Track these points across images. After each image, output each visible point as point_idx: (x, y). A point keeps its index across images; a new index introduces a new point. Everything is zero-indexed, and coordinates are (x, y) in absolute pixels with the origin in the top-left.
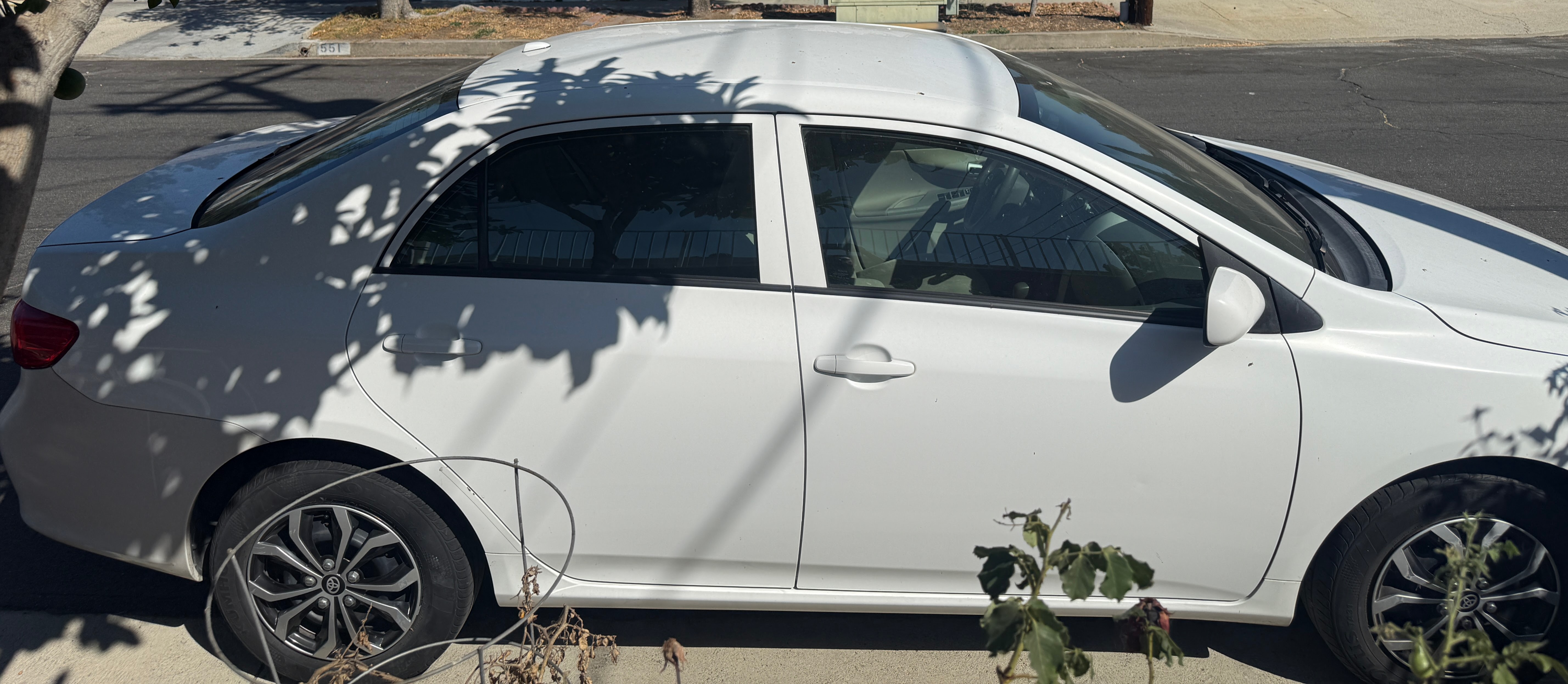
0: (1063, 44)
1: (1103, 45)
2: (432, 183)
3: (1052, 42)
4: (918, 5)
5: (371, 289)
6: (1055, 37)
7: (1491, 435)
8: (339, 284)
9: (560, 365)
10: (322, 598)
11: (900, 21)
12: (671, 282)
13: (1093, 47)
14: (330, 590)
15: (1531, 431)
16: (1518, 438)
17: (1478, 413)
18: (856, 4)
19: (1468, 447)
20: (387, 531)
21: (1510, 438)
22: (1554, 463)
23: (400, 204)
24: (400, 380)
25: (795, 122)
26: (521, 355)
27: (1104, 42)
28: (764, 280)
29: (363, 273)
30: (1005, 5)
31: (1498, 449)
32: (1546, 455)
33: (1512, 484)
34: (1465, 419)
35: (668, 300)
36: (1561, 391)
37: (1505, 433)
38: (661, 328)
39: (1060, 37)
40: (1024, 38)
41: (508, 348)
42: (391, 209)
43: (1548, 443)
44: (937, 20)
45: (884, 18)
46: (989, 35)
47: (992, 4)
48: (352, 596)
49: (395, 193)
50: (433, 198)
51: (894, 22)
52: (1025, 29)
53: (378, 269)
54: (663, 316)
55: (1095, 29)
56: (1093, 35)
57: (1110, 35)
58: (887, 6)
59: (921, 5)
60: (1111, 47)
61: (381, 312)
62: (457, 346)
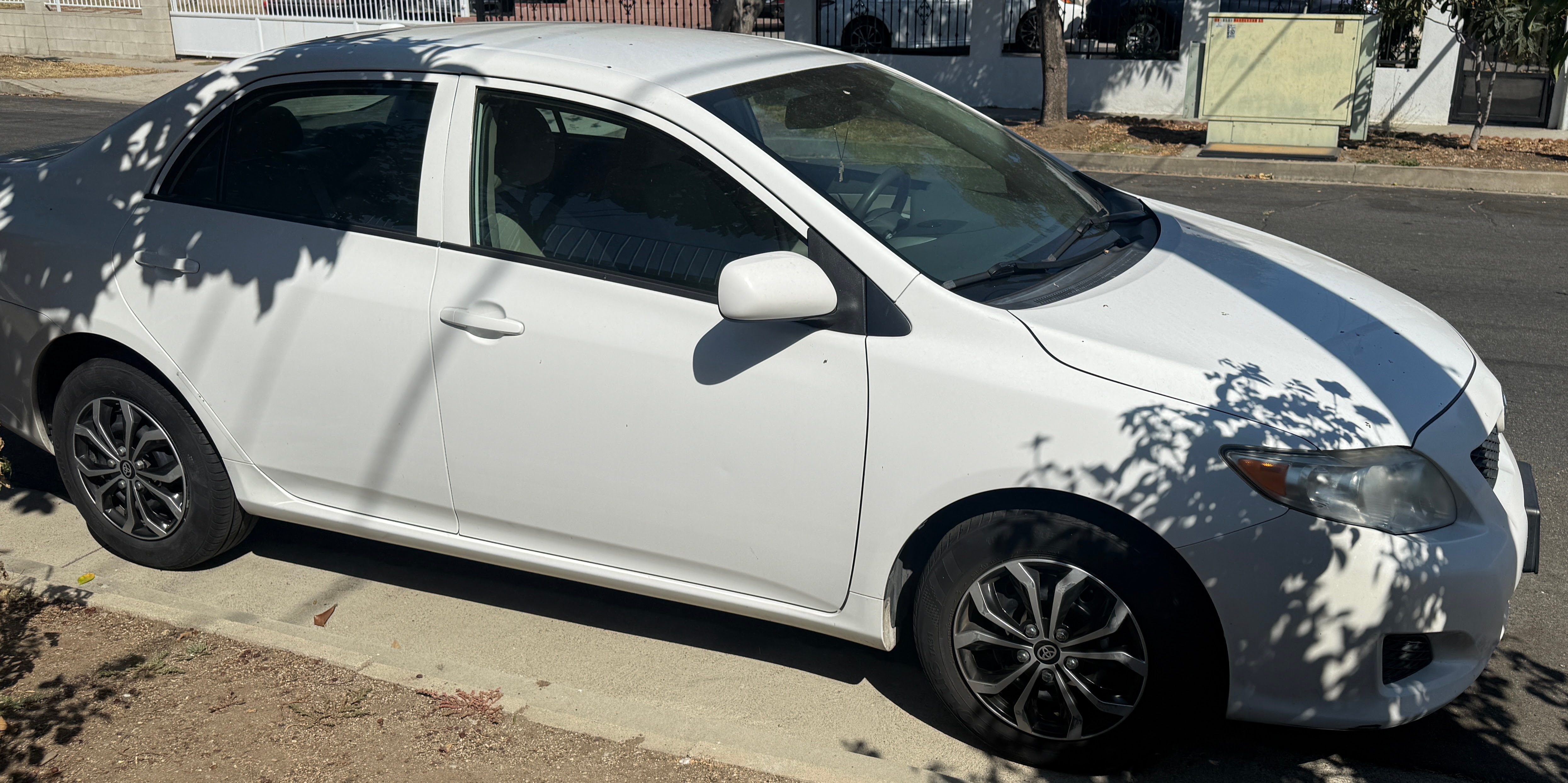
0: (1487, 185)
1: (1541, 191)
2: (191, 122)
3: (1473, 181)
4: (1313, 124)
5: (140, 211)
6: (1478, 175)
7: (1049, 466)
8: (120, 205)
9: (251, 290)
10: (120, 480)
11: (1286, 144)
12: (347, 227)
13: (1529, 192)
14: (125, 474)
15: (1093, 469)
16: (1078, 474)
17: (1038, 442)
18: (1233, 119)
19: (1025, 476)
20: (157, 428)
21: (1069, 473)
22: (1119, 507)
23: (168, 139)
24: (145, 291)
25: (472, 83)
26: (225, 278)
27: (1544, 187)
28: (420, 234)
29: (137, 197)
30: (1448, 136)
31: (1056, 483)
32: (1109, 496)
33: (1090, 531)
34: (1024, 446)
35: (340, 243)
36: (1135, 430)
37: (1065, 467)
38: (328, 268)
39: (1484, 175)
40: (1437, 173)
41: (216, 271)
42: (161, 144)
43: (1111, 485)
44: (1336, 145)
45: (1267, 138)
46: (1392, 166)
47: (1431, 133)
48: (141, 483)
49: (166, 129)
50: (192, 136)
51: (1279, 143)
52: (1444, 162)
53: (148, 196)
54: (332, 258)
55: (1538, 170)
56: (1530, 176)
57: (1553, 179)
58: (1272, 123)
59: (1316, 124)
60: (1553, 194)
61: (140, 231)
62: (179, 264)
